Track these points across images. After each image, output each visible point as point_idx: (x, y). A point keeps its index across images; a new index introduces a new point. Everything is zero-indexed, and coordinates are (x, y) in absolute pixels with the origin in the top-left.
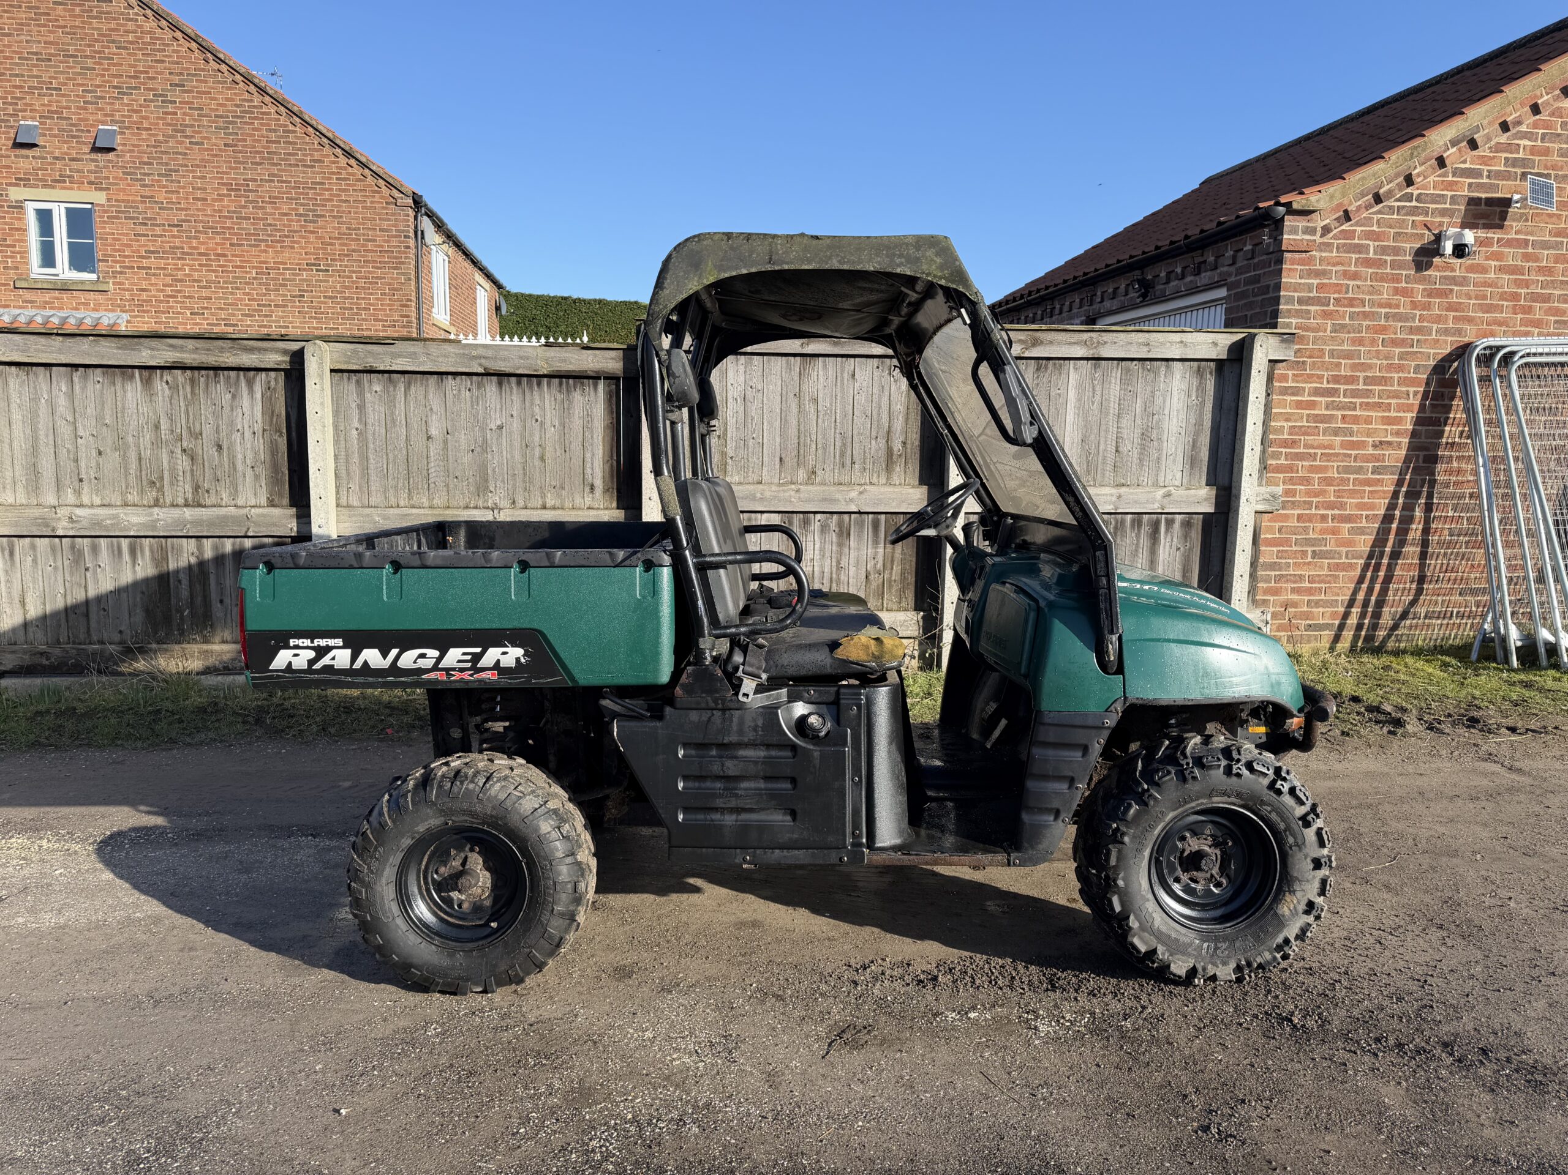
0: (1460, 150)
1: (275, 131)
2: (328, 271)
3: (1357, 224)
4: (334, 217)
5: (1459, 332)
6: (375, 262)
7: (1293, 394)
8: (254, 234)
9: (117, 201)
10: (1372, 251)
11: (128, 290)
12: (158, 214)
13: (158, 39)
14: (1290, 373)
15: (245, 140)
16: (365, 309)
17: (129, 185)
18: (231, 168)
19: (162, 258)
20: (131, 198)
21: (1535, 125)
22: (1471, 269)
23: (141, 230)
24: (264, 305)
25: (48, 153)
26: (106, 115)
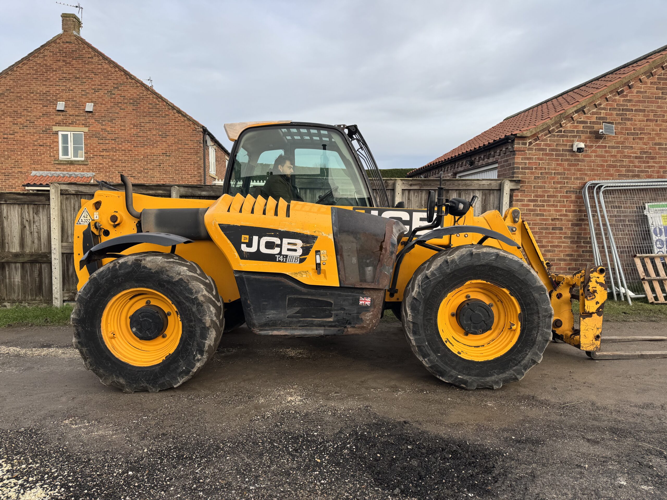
0: (579, 115)
1: (151, 104)
2: (170, 156)
3: (542, 141)
4: (173, 136)
5: (582, 179)
6: (188, 152)
7: (520, 202)
8: (142, 143)
9: (92, 131)
10: (548, 151)
11: (95, 164)
12: (107, 135)
13: (110, 71)
14: (519, 194)
15: (140, 108)
16: (184, 170)
17: (97, 125)
18: (135, 118)
19: (108, 152)
20: (97, 130)
21: (607, 105)
22: (585, 156)
23: (101, 141)
24: (146, 169)
25: (68, 113)
26: (89, 99)
